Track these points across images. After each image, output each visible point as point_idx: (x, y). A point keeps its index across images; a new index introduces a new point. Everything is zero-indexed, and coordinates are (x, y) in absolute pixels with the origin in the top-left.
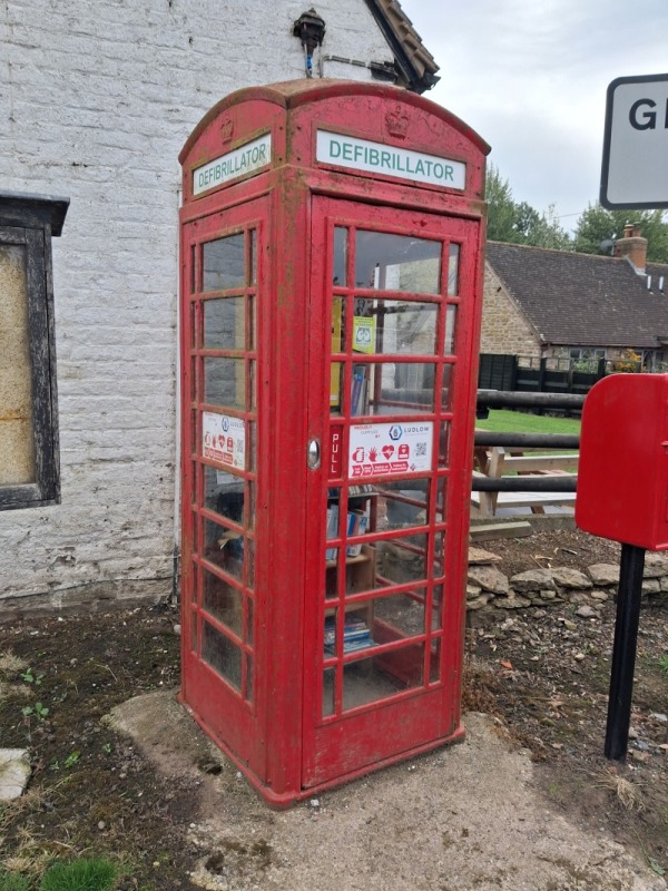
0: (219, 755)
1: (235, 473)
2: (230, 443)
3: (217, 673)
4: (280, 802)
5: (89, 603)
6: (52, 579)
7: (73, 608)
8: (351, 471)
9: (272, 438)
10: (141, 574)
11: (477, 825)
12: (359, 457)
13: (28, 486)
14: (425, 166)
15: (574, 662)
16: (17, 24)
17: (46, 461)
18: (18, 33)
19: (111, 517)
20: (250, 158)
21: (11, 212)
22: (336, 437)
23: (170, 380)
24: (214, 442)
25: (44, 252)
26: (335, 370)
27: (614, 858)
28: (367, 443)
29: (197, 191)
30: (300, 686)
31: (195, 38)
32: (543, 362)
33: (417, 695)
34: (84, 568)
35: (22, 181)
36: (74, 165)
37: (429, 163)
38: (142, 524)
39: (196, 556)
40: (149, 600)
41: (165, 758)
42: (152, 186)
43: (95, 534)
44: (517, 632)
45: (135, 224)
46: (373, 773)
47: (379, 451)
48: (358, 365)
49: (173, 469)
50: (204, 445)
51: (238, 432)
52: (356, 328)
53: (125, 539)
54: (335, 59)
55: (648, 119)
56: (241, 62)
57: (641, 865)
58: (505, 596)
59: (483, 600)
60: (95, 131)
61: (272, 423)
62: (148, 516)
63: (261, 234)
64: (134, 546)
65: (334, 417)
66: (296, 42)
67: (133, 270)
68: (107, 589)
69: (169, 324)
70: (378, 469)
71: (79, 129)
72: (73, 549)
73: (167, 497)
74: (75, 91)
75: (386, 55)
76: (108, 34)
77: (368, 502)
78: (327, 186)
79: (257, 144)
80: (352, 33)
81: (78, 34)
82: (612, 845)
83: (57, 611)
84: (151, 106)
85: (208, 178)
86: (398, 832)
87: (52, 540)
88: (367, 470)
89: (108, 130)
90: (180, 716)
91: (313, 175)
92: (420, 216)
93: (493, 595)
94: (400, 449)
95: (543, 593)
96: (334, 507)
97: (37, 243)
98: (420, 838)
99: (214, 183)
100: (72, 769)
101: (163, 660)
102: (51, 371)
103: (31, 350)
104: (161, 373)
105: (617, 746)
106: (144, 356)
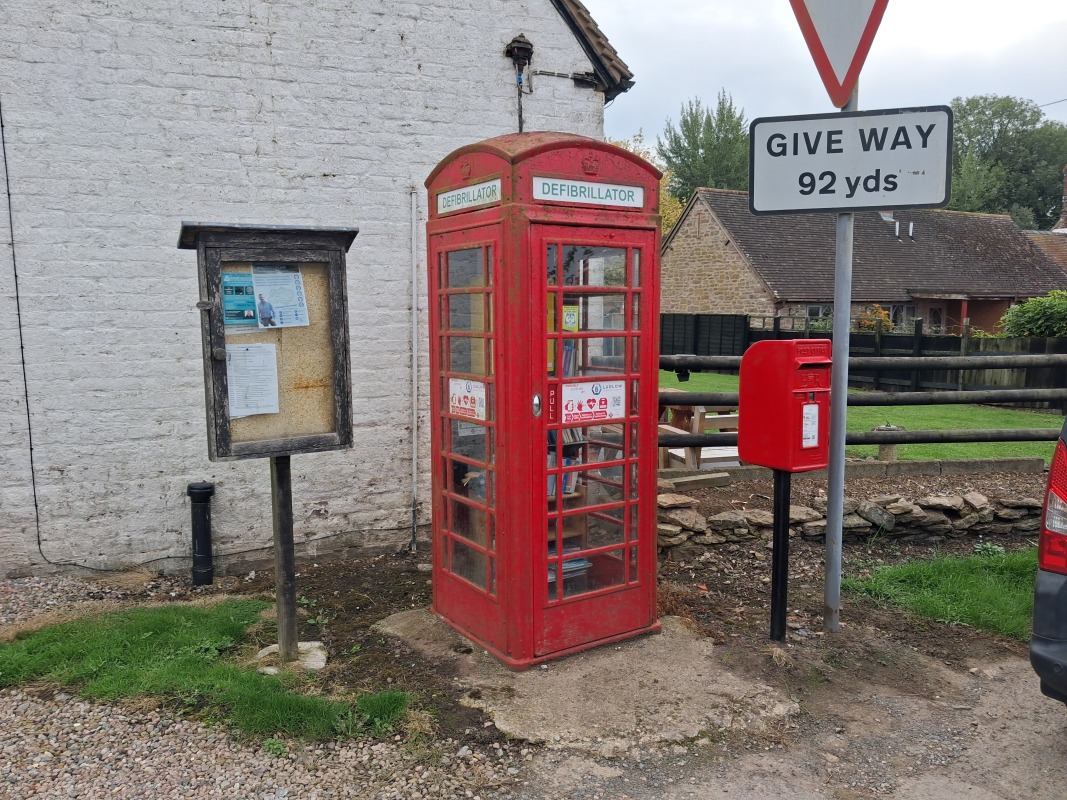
0: (470, 644)
1: (478, 423)
2: (473, 401)
3: (466, 580)
4: (518, 665)
5: (341, 551)
6: (308, 530)
7: (326, 556)
8: (564, 418)
9: (506, 394)
10: (385, 524)
11: (666, 678)
12: (570, 408)
13: (330, 435)
14: (612, 193)
15: (761, 585)
16: (278, 64)
17: (343, 416)
18: (279, 71)
19: (359, 474)
20: (484, 193)
21: (319, 241)
22: (552, 393)
23: (408, 354)
24: (459, 402)
25: (341, 266)
26: (550, 343)
27: (764, 694)
28: (575, 397)
29: (441, 211)
30: (531, 575)
31: (423, 65)
32: (777, 321)
33: (620, 591)
34: (335, 520)
35: (283, 191)
36: (325, 175)
37: (615, 190)
38: (386, 480)
39: (445, 492)
40: (392, 548)
41: (427, 647)
42: (389, 190)
43: (345, 490)
44: (713, 563)
45: (375, 222)
46: (587, 650)
47: (585, 403)
48: (566, 340)
49: (411, 432)
50: (451, 403)
51: (479, 392)
52: (564, 314)
53: (371, 493)
54: (542, 73)
55: (781, 149)
56: (462, 81)
57: (783, 698)
58: (703, 533)
59: (684, 537)
60: (342, 146)
61: (506, 384)
62: (391, 473)
63: (495, 251)
64: (379, 500)
65: (551, 379)
66: (508, 62)
67: (375, 261)
68: (355, 538)
69: (406, 307)
70: (585, 416)
71: (329, 146)
72: (326, 503)
73: (406, 456)
74: (326, 115)
75: (586, 66)
76: (351, 67)
77: (580, 450)
78: (542, 217)
79: (490, 184)
80: (555, 50)
81: (327, 68)
82: (764, 687)
83: (313, 559)
84: (387, 123)
85: (452, 201)
86: (606, 681)
87: (308, 495)
88: (576, 417)
89: (352, 145)
90: (434, 622)
91: (532, 209)
92: (609, 231)
93: (692, 533)
94: (601, 401)
95: (736, 531)
96: (553, 453)
97: (337, 261)
98: (621, 683)
99: (456, 207)
100: (356, 653)
101: (412, 589)
102: (346, 351)
103: (332, 337)
104: (399, 349)
105: (778, 632)
106: (385, 334)
